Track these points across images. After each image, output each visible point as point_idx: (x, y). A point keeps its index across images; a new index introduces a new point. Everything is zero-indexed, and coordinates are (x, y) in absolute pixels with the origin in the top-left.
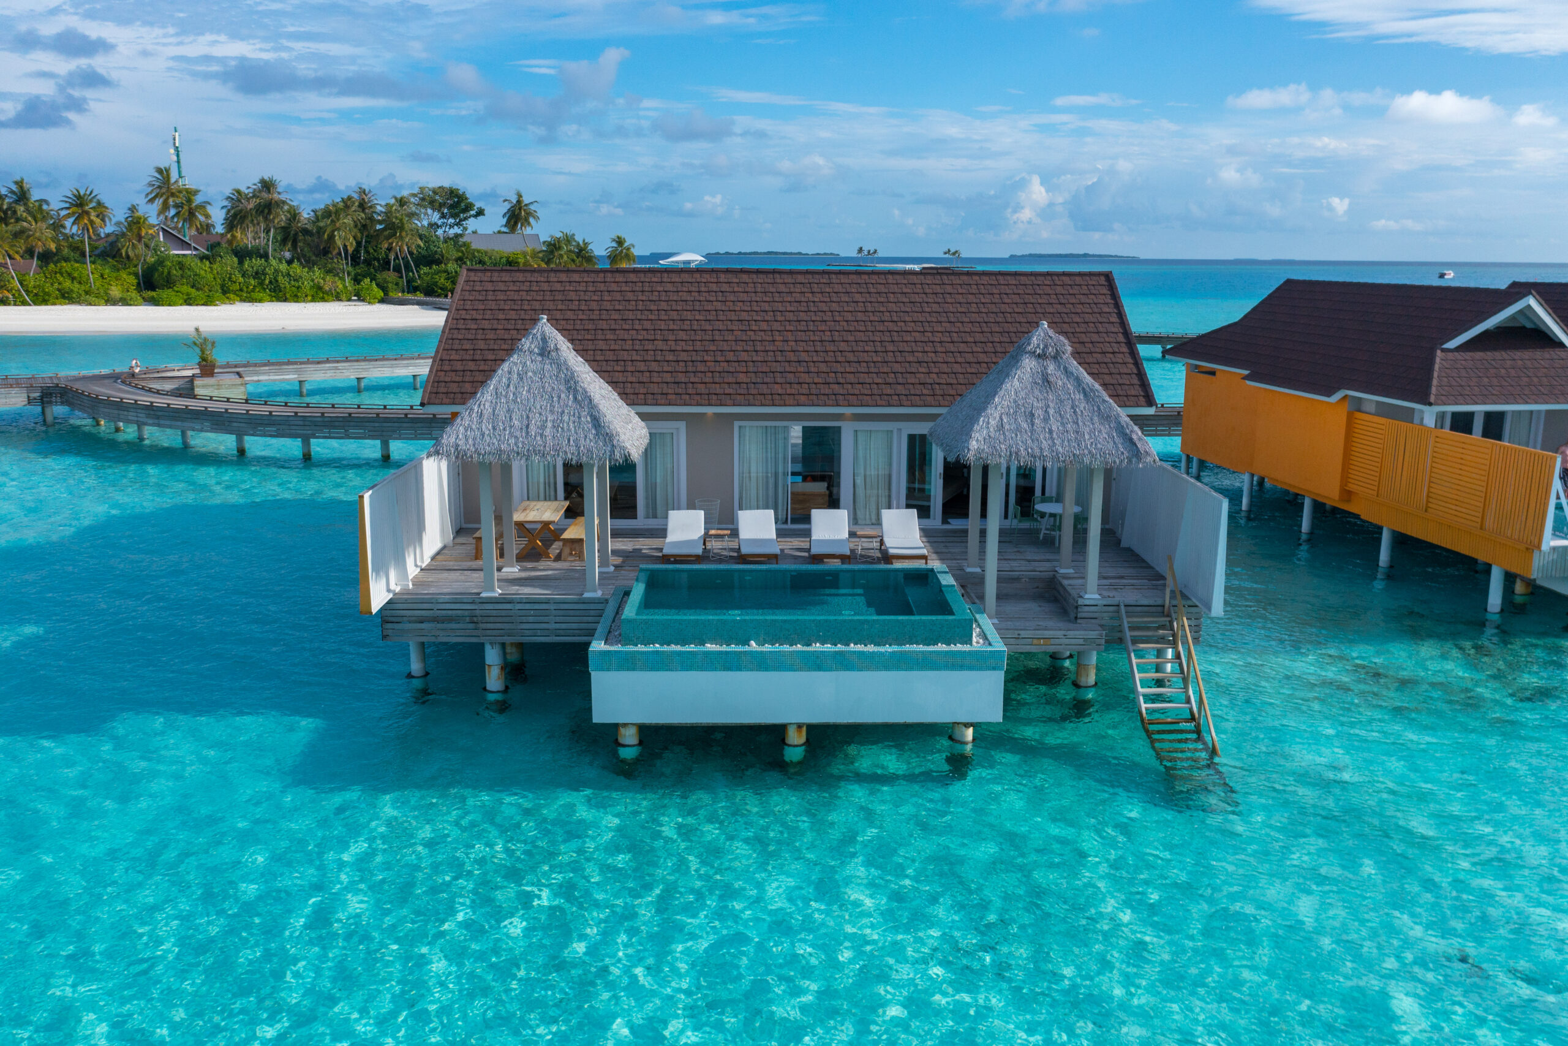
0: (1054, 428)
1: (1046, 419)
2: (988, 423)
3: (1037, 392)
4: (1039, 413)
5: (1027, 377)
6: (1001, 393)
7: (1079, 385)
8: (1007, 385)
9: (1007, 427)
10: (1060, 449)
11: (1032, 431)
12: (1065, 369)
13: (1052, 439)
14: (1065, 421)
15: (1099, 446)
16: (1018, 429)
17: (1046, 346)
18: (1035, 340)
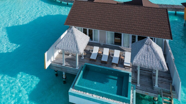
0: (149, 60)
1: (147, 58)
2: (137, 57)
3: (146, 52)
4: (146, 56)
5: (145, 48)
6: (140, 51)
7: (154, 51)
8: (141, 50)
9: (140, 58)
10: (149, 65)
11: (145, 60)
12: (152, 47)
13: (148, 63)
14: (151, 59)
15: (156, 66)
16: (142, 59)
17: (148, 43)
18: (147, 41)
